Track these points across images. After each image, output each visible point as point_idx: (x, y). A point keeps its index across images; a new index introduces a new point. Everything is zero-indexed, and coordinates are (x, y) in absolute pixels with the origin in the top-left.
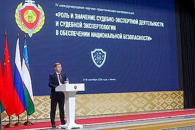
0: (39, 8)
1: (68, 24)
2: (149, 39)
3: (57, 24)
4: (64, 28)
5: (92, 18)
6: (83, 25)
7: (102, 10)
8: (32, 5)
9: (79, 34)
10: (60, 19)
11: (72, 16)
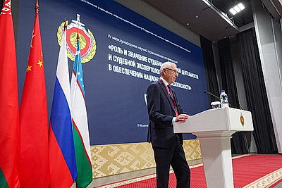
0: (90, 34)
1: (121, 61)
2: (190, 88)
3: (110, 57)
4: (117, 64)
5: (144, 59)
6: (136, 65)
7: (153, 53)
8: (81, 28)
9: (133, 73)
10: (113, 53)
11: (126, 52)
